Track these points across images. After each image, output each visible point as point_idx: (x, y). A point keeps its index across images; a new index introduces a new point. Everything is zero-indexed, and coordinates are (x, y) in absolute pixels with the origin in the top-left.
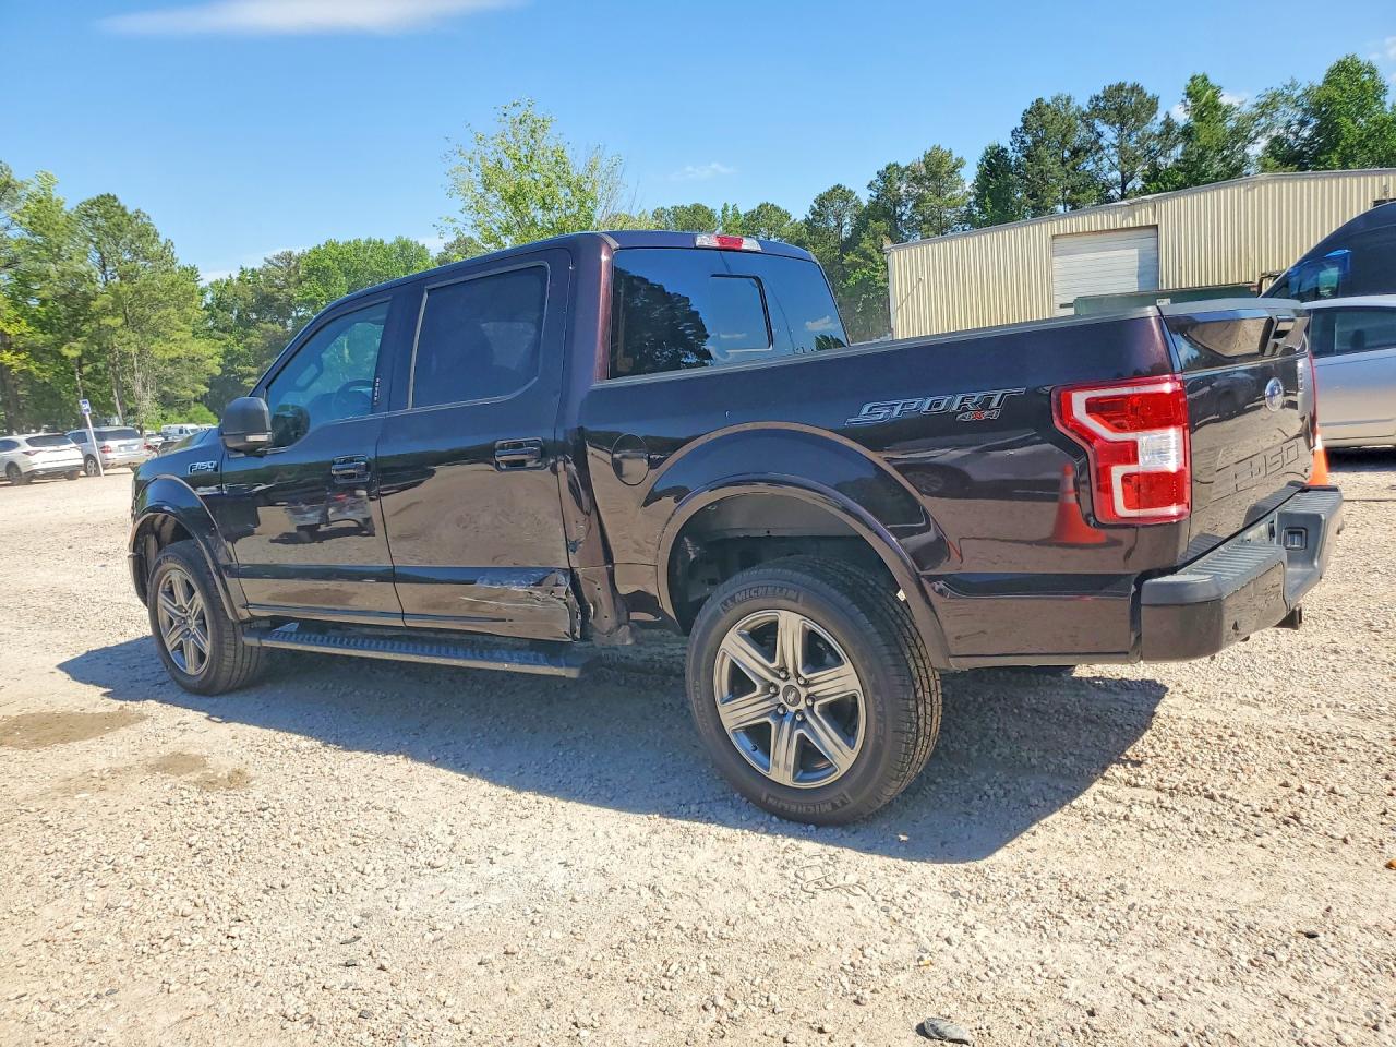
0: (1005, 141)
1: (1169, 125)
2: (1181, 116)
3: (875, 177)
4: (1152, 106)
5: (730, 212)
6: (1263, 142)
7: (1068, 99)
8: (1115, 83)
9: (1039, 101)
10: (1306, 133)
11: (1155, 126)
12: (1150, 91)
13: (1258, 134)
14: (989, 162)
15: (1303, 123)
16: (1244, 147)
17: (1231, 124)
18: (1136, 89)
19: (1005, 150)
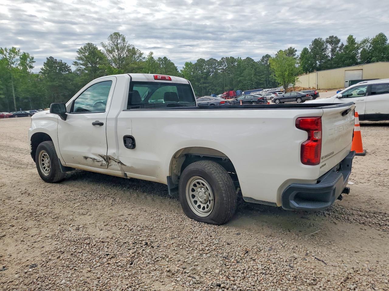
0: (308, 47)
1: (343, 45)
2: (346, 44)
3: (277, 53)
4: (339, 41)
5: (239, 59)
6: (362, 49)
7: (321, 39)
8: (331, 35)
9: (316, 39)
10: (371, 48)
11: (340, 45)
12: (339, 38)
13: (361, 48)
14: (304, 51)
15: (370, 46)
16: (357, 50)
17: (356, 46)
18: (336, 37)
19: (307, 49)
